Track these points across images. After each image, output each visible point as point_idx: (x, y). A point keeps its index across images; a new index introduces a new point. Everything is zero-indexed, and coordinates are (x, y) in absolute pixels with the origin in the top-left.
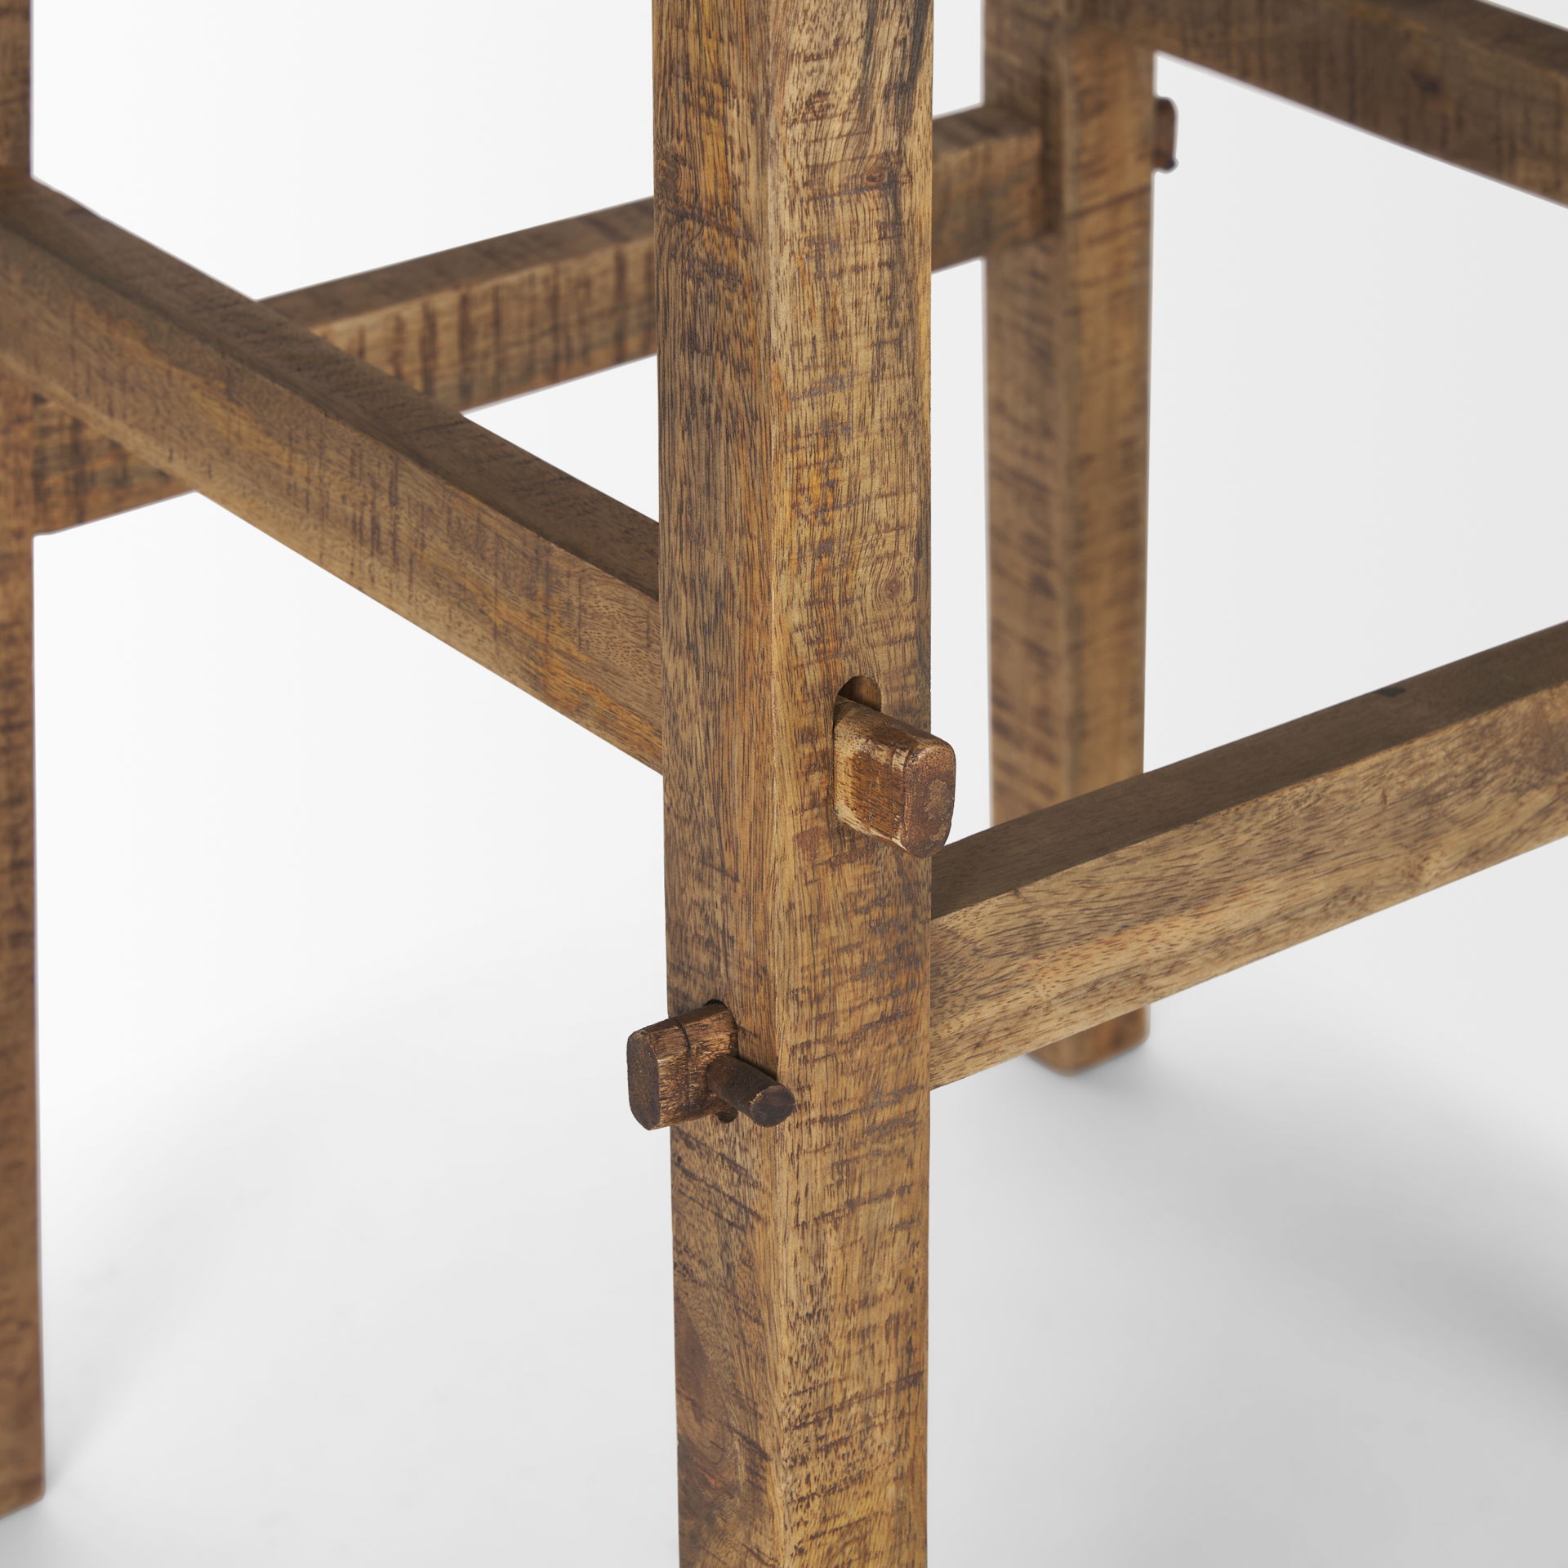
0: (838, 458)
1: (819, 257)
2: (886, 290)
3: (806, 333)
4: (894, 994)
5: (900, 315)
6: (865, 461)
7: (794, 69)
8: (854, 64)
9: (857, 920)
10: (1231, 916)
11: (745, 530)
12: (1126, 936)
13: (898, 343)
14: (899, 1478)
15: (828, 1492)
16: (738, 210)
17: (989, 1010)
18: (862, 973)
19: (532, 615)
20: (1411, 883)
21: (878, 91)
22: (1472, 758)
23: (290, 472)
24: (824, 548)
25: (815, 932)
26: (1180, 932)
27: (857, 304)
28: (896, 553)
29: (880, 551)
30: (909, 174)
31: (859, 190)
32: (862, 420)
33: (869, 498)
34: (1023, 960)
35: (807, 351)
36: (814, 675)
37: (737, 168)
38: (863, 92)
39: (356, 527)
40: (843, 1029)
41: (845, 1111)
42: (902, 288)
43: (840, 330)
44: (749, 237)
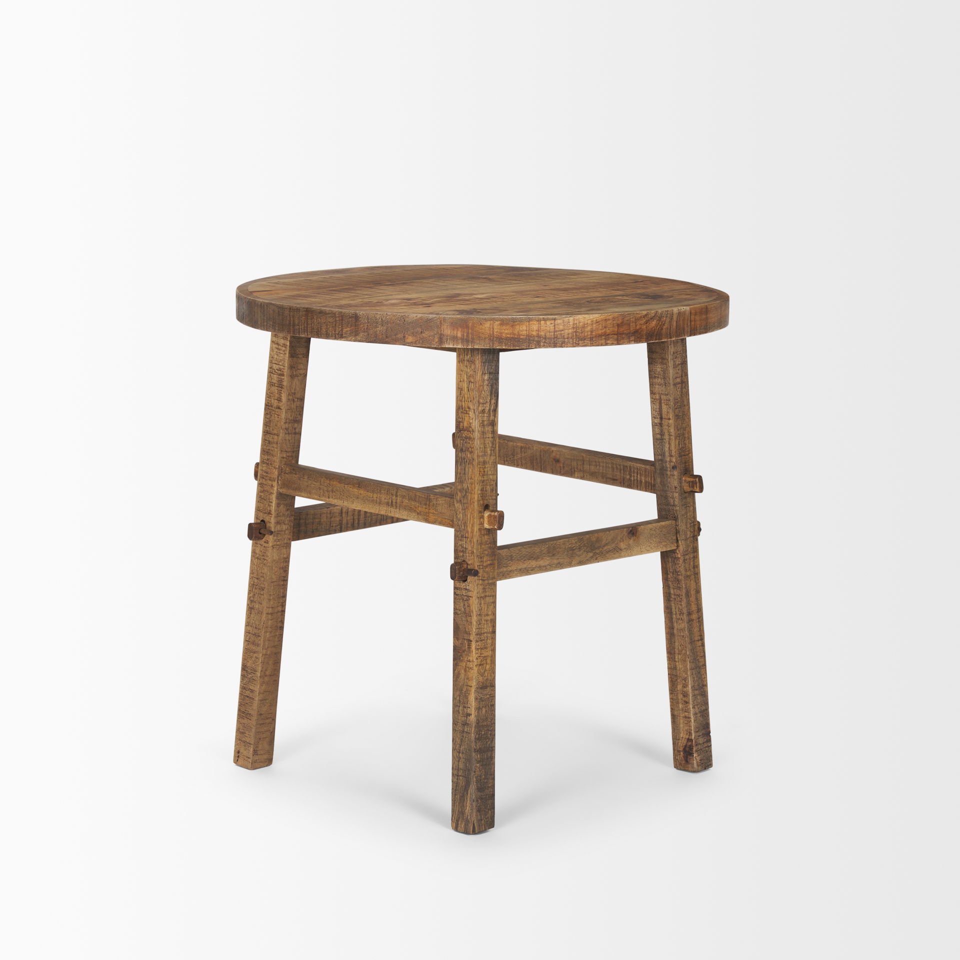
0: (485, 467)
1: (483, 435)
3: (481, 447)
4: (492, 560)
5: (494, 446)
8: (488, 405)
9: (487, 546)
10: (541, 563)
11: (471, 478)
12: (525, 562)
13: (494, 450)
14: (492, 650)
15: (482, 649)
16: (471, 427)
17: (505, 569)
18: (487, 555)
19: (426, 508)
20: (570, 565)
21: (491, 411)
23: (373, 497)
24: (483, 481)
25: (481, 546)
26: (533, 563)
31: (489, 425)
34: (510, 562)
36: (481, 502)
37: (471, 421)
38: (489, 410)
39: (388, 504)
40: (485, 564)
41: (485, 579)
44: (473, 431)
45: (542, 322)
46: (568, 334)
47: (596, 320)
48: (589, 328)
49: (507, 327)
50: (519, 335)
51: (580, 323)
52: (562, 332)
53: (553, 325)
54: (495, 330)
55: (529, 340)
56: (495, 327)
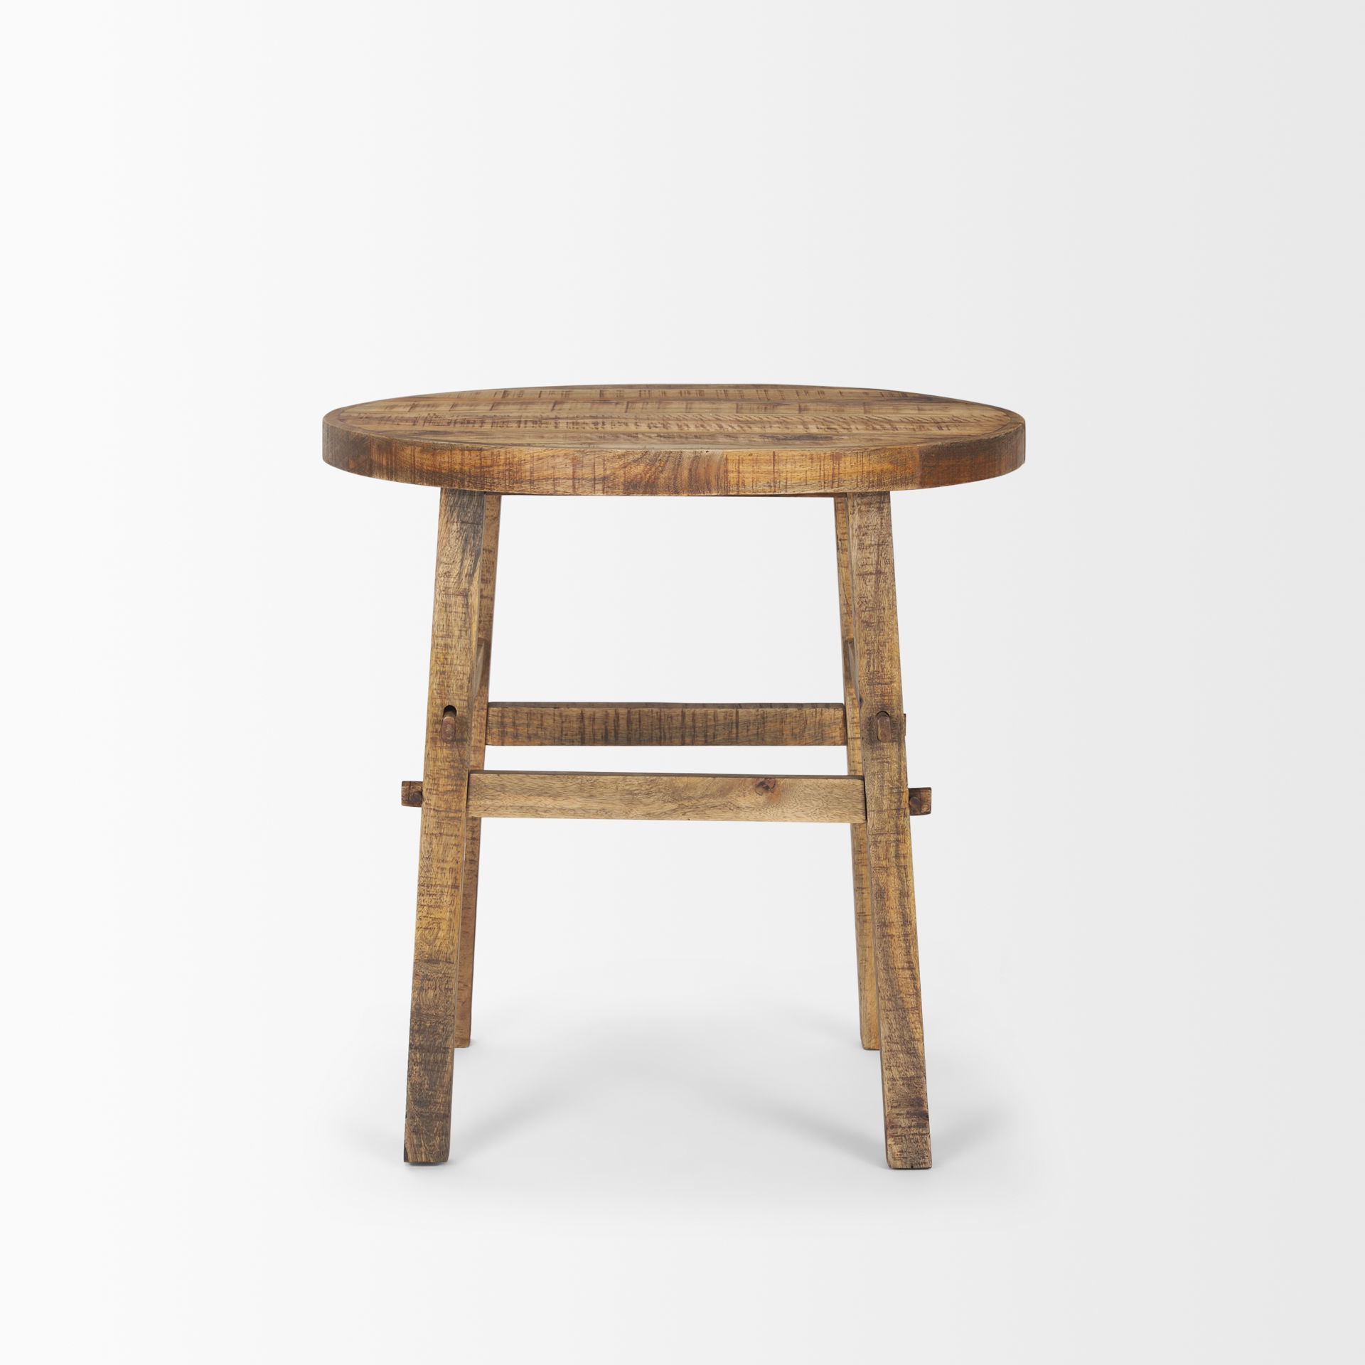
0: (448, 653)
1: (446, 608)
2: (463, 619)
3: (441, 623)
4: (456, 785)
5: (467, 625)
6: (455, 656)
7: (442, 565)
9: (447, 764)
10: (566, 804)
12: (532, 797)
13: (466, 631)
14: (451, 912)
15: (430, 906)
17: (489, 802)
18: (448, 777)
20: (626, 815)
22: (647, 787)
24: (443, 673)
25: (434, 762)
26: (549, 802)
27: (455, 620)
28: (463, 679)
29: (458, 678)
30: (471, 595)
31: (458, 595)
32: (455, 646)
33: (456, 665)
34: (499, 793)
35: (441, 627)
36: (439, 701)
40: (441, 789)
41: (441, 810)
42: (468, 620)
43: (450, 625)
45: (467, 452)
46: (499, 473)
47: (539, 456)
48: (528, 466)
49: (428, 457)
50: (440, 469)
51: (514, 457)
52: (491, 469)
53: (479, 457)
54: (416, 459)
55: (452, 477)
56: (416, 455)
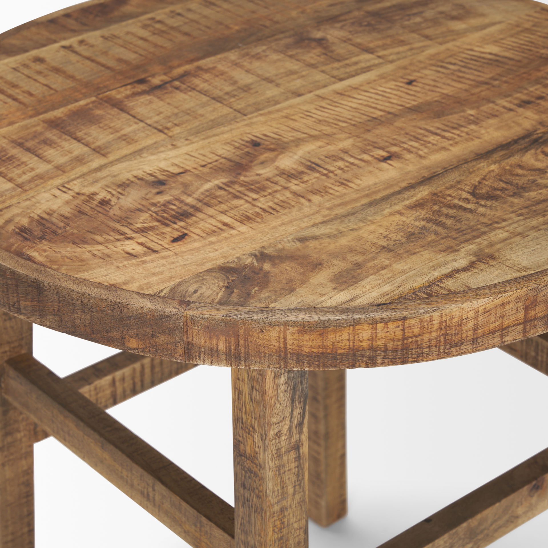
0: (284, 516)
1: (279, 469)
2: (296, 473)
3: (276, 489)
5: (300, 478)
6: (291, 515)
7: (272, 427)
8: (288, 422)
11: (260, 535)
13: (300, 485)
16: (257, 459)
19: (196, 531)
21: (294, 427)
24: (281, 538)
27: (289, 478)
28: (300, 535)
29: (295, 535)
30: (302, 444)
31: (290, 451)
32: (290, 506)
33: (292, 524)
35: (276, 493)
37: (257, 450)
38: (290, 428)
39: (142, 493)
42: (301, 472)
43: (285, 486)
44: (261, 467)
45: (380, 326)
46: (430, 340)
47: (485, 309)
48: (471, 324)
49: (312, 337)
50: (334, 348)
51: (453, 318)
52: (418, 339)
54: (289, 342)
55: (355, 355)
56: (289, 336)
